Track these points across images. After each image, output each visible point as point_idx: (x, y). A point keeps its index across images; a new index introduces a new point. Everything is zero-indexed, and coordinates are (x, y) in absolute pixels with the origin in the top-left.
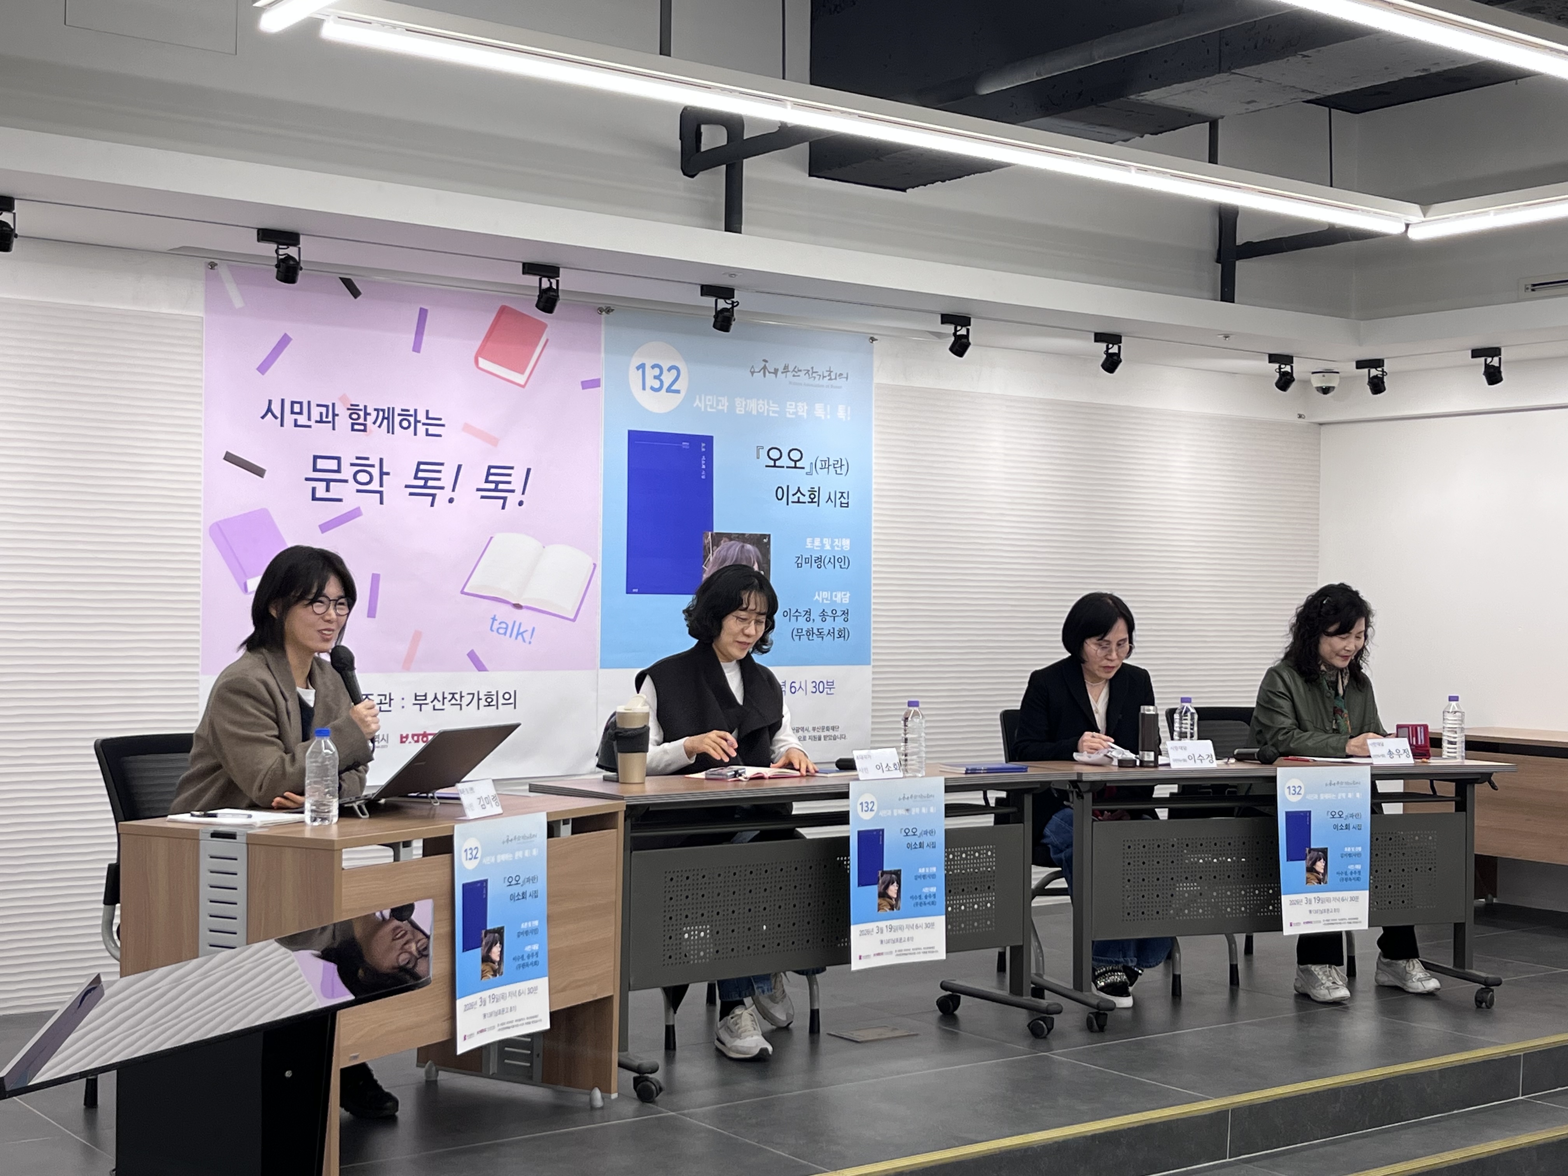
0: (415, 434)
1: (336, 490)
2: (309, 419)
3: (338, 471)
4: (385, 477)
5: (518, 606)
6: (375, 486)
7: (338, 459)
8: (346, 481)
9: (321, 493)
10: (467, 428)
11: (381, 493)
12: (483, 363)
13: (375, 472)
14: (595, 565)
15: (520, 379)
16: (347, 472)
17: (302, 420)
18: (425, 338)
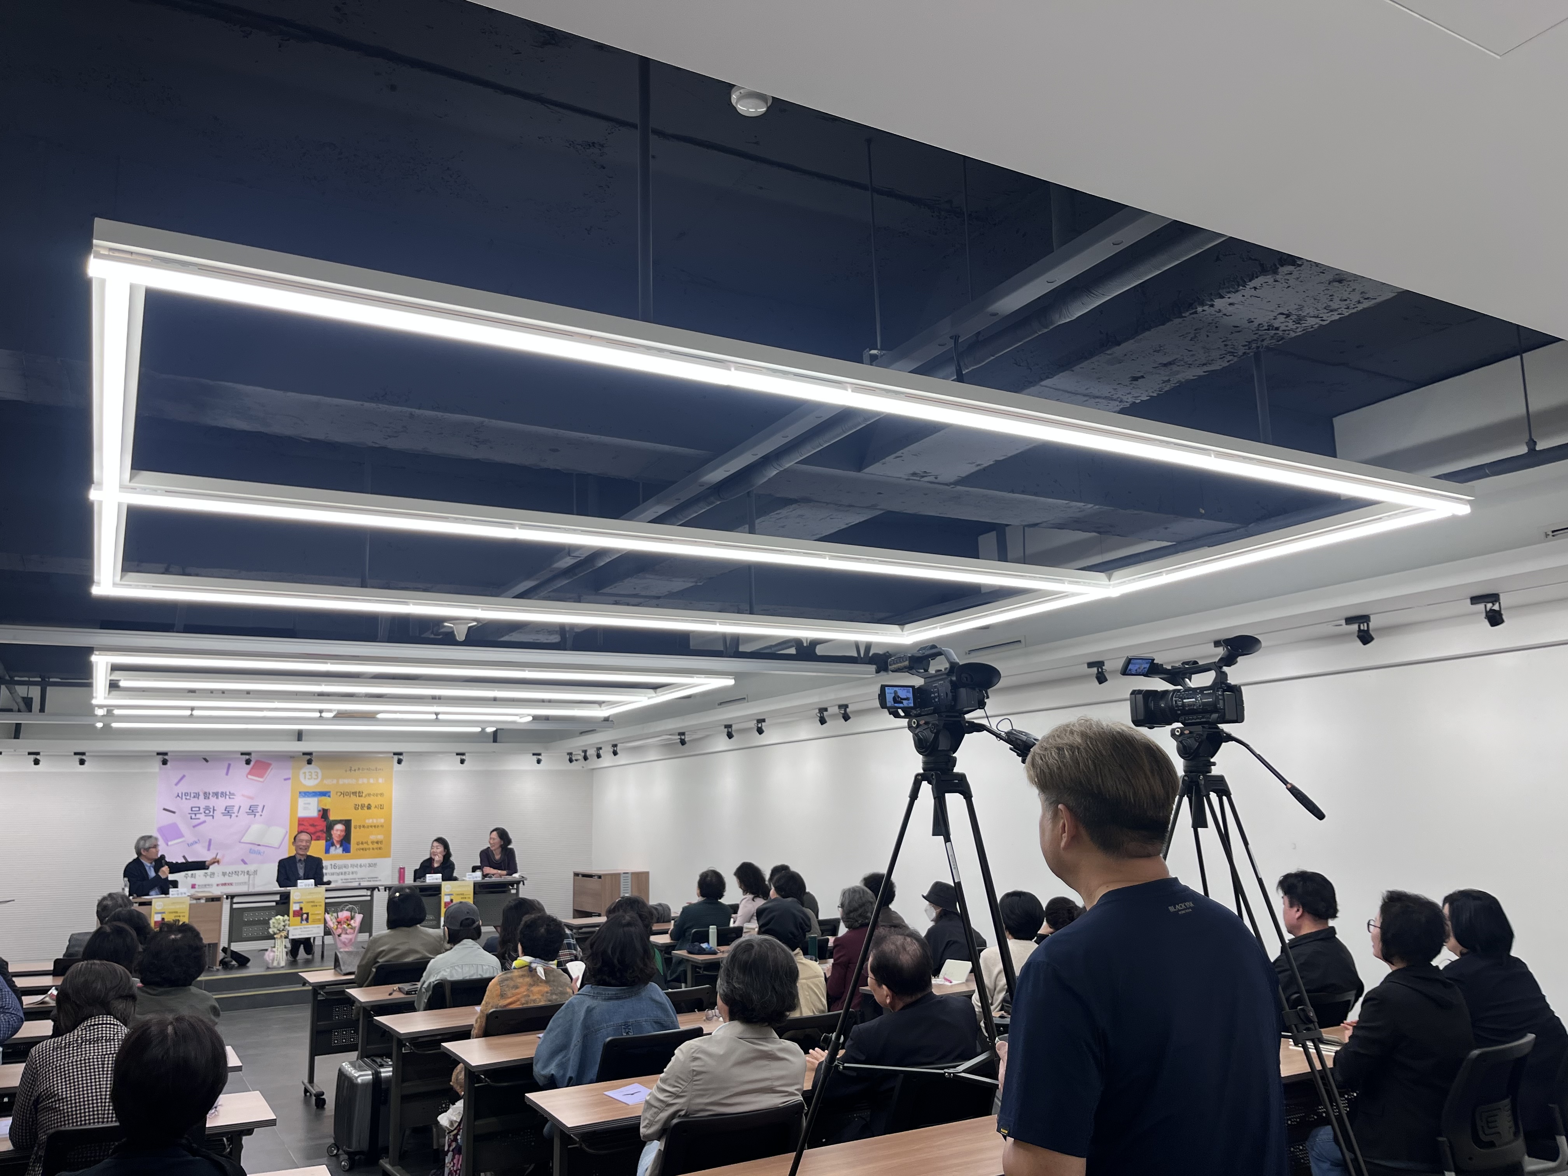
0: (226, 798)
1: (198, 816)
2: (190, 796)
3: (199, 810)
4: (215, 812)
5: (259, 845)
6: (211, 814)
7: (199, 808)
8: (201, 813)
9: (193, 816)
10: (243, 795)
11: (213, 816)
12: (250, 777)
13: (212, 810)
14: (287, 832)
15: (261, 780)
16: (202, 811)
17: (188, 797)
18: (231, 771)
